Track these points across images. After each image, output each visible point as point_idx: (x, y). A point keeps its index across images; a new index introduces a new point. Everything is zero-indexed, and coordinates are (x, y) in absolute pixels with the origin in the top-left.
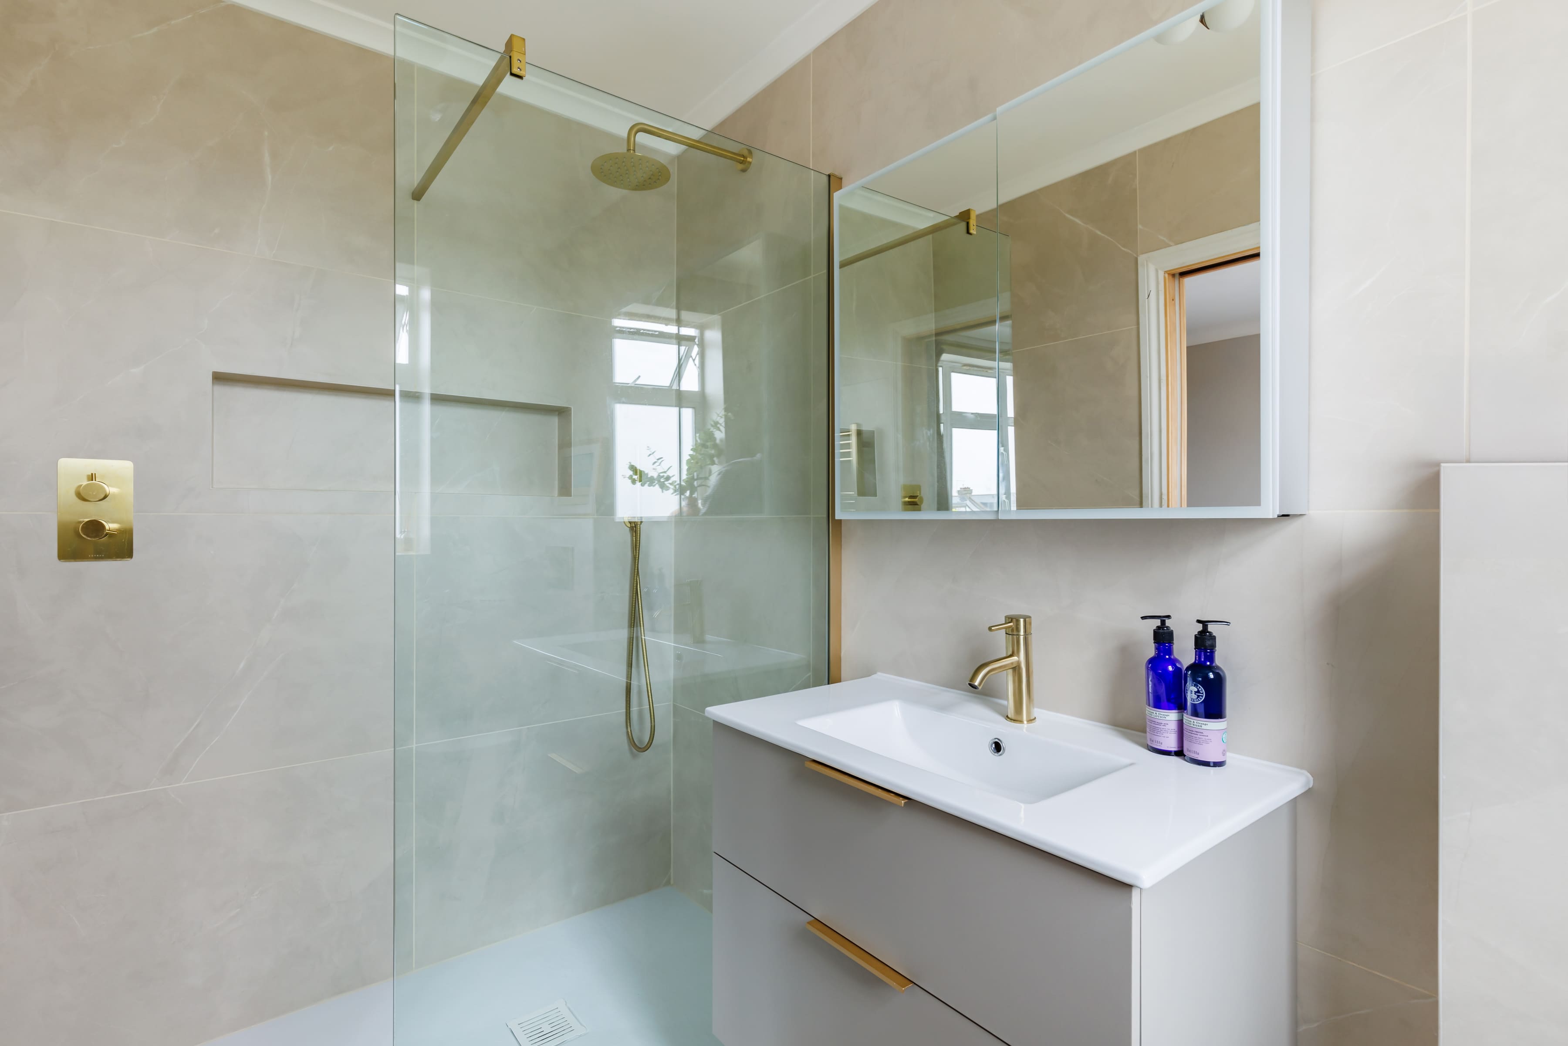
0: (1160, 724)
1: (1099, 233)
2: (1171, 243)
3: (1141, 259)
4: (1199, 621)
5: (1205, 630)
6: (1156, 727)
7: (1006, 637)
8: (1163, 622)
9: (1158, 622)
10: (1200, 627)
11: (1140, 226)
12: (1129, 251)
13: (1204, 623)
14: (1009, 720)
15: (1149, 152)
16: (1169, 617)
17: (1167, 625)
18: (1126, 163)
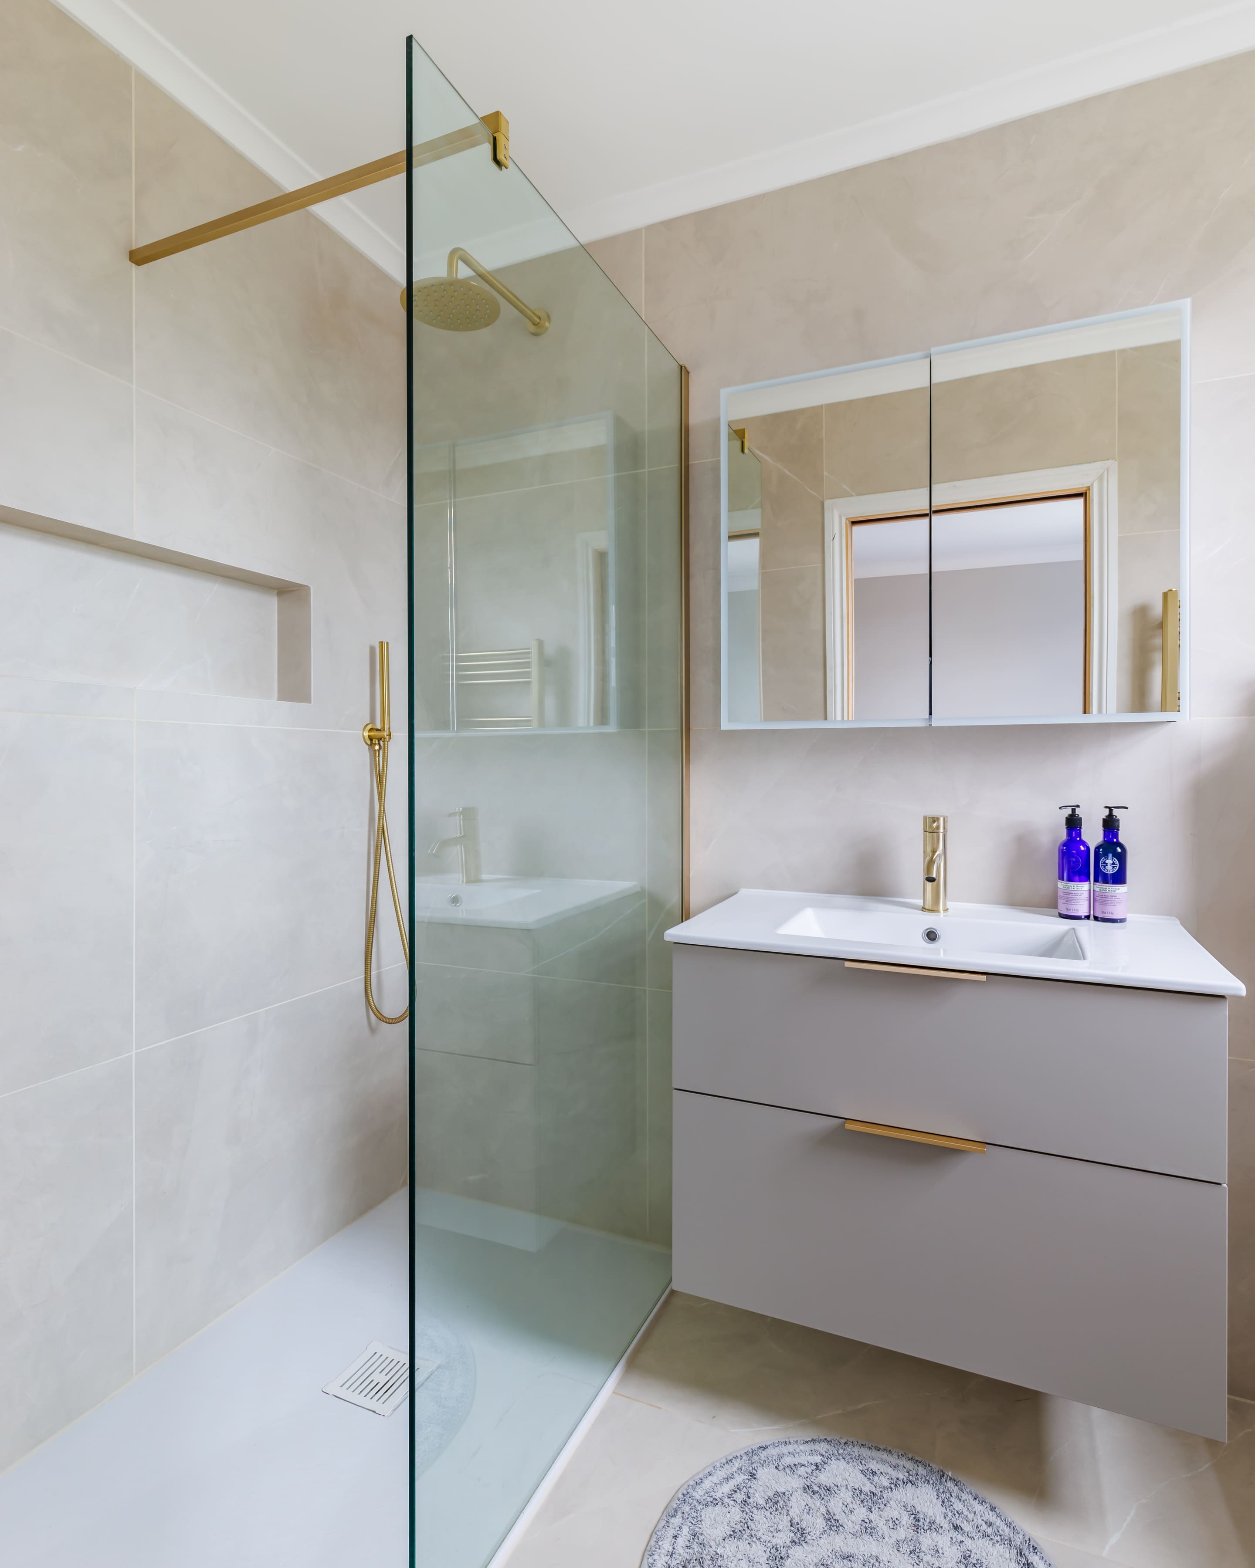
0: (1076, 894)
1: (787, 472)
2: (853, 494)
3: (827, 503)
4: (1106, 807)
5: (1111, 815)
6: (1069, 897)
7: (925, 837)
8: (1074, 811)
9: (1069, 811)
10: (1107, 812)
11: (825, 473)
12: (816, 494)
13: (1110, 809)
14: (926, 911)
15: (835, 408)
16: (1078, 806)
17: (1077, 813)
18: (814, 413)
